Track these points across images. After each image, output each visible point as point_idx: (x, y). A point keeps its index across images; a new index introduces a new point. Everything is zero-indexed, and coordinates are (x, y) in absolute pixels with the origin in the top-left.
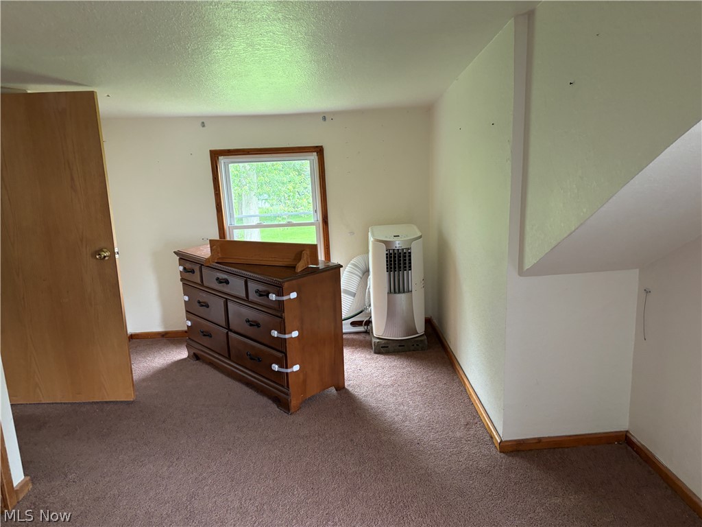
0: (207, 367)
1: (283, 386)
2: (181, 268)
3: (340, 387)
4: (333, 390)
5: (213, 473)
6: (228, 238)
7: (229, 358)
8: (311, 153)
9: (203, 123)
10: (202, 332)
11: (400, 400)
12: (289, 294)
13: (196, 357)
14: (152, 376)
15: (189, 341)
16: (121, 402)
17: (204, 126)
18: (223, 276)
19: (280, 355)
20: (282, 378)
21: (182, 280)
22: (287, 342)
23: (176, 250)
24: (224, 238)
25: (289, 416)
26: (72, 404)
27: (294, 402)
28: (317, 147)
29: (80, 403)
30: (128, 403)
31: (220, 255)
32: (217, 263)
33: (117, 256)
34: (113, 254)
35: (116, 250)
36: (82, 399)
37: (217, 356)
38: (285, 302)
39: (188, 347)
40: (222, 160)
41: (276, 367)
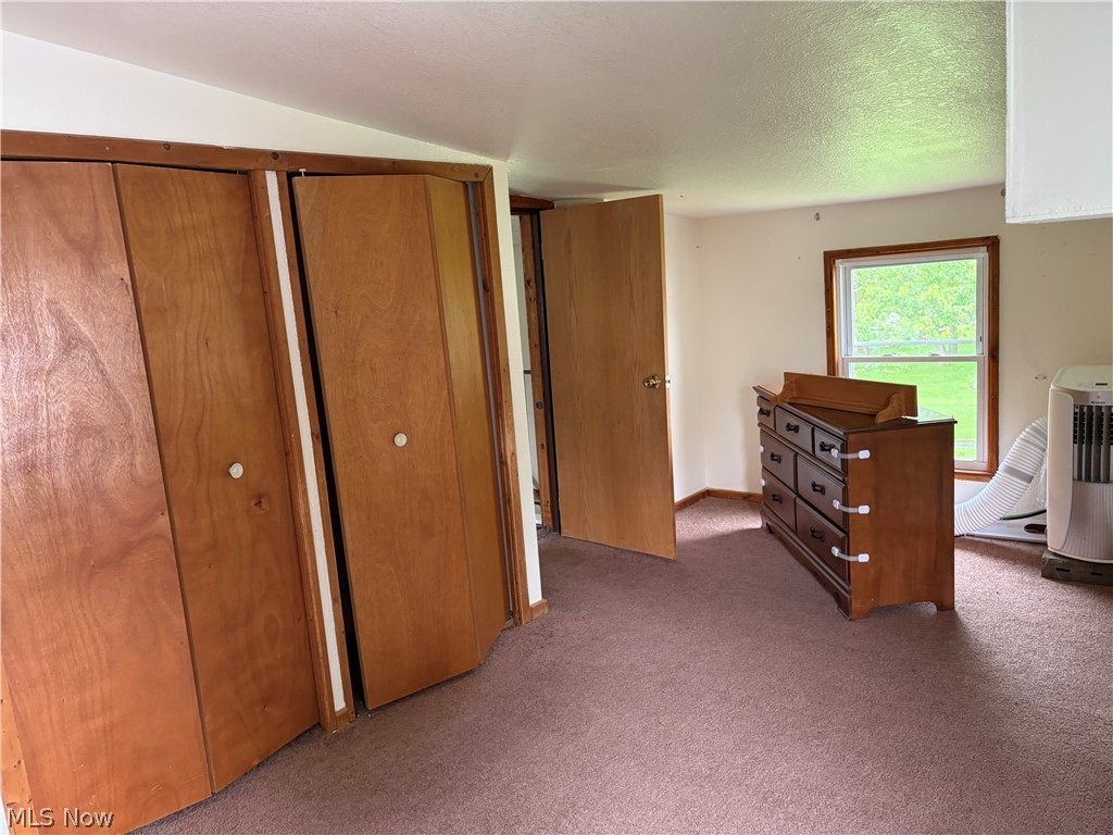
0: (777, 543)
1: (844, 580)
2: (758, 408)
3: (946, 606)
4: (932, 608)
5: (717, 652)
6: (841, 376)
7: (796, 532)
8: (976, 248)
9: (817, 214)
10: (774, 496)
11: (1035, 645)
12: (858, 452)
13: (769, 529)
14: (708, 540)
15: (765, 507)
16: (662, 558)
17: (818, 219)
18: (794, 422)
19: (841, 535)
20: (842, 568)
21: (760, 424)
22: (850, 519)
23: (756, 385)
24: (834, 374)
25: (847, 623)
26: (615, 548)
27: (856, 605)
28: (988, 238)
29: (622, 550)
30: (667, 560)
31: (795, 393)
32: (790, 403)
33: (667, 385)
34: (664, 382)
35: (667, 378)
36: (624, 545)
37: (786, 529)
38: (850, 462)
39: (763, 514)
40: (840, 265)
41: (836, 551)
